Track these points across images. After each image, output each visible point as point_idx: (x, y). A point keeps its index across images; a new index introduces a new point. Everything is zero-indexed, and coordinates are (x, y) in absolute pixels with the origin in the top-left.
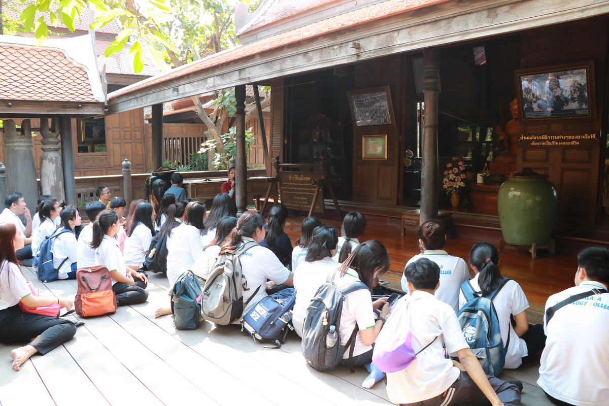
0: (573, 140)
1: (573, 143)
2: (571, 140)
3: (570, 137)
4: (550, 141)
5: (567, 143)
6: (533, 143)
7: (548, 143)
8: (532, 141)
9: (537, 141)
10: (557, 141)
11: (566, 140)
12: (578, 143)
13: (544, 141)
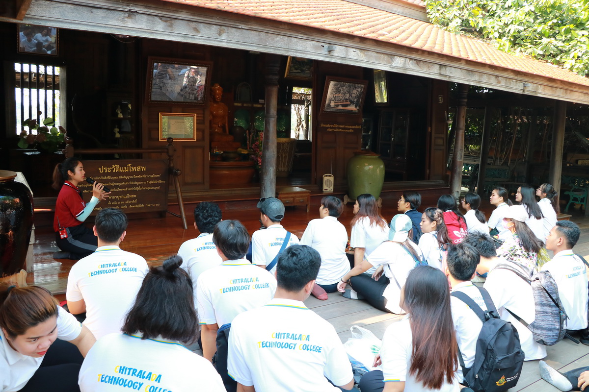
0: (351, 128)
1: (351, 131)
2: (349, 129)
3: (349, 127)
4: (339, 128)
5: (347, 131)
6: (329, 130)
7: (337, 130)
8: (328, 128)
9: (331, 128)
10: (342, 129)
11: (347, 129)
12: (353, 131)
13: (335, 128)
